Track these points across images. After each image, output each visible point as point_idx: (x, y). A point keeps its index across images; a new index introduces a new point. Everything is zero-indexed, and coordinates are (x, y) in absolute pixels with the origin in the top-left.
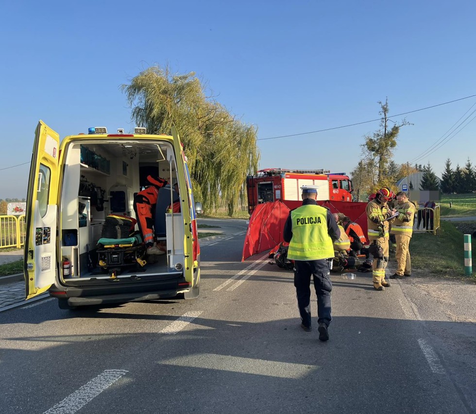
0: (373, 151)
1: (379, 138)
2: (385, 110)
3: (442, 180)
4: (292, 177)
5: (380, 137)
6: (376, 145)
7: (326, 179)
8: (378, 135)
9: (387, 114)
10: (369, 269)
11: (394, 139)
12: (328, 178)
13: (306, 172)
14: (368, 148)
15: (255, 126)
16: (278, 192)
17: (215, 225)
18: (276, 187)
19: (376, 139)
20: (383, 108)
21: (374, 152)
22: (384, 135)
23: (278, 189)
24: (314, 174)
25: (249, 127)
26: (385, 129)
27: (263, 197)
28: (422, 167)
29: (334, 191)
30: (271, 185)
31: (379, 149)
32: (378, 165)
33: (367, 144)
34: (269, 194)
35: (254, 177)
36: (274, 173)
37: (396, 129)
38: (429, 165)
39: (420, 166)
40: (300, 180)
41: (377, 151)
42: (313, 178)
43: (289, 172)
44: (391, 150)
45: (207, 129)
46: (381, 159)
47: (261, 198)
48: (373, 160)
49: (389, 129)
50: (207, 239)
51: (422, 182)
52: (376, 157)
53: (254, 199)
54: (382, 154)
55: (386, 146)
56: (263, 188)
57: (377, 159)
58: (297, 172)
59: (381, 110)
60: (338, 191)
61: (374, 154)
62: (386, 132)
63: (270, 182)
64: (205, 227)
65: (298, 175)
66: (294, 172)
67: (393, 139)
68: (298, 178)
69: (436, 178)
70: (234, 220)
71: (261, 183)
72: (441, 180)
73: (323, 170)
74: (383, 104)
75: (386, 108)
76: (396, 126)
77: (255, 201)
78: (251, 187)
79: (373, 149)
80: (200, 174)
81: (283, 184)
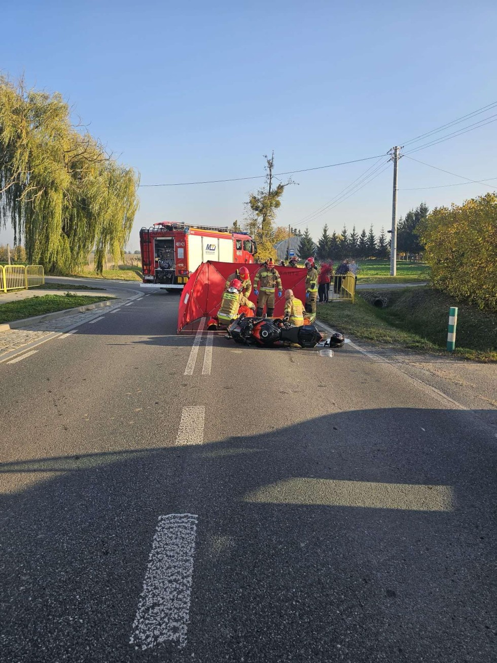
0: (257, 210)
1: (262, 196)
2: (271, 165)
3: (319, 246)
4: (196, 234)
5: (264, 195)
6: (259, 204)
7: (231, 239)
8: (262, 193)
9: (272, 171)
10: (339, 344)
11: (279, 199)
12: (233, 238)
13: (210, 229)
14: (252, 207)
15: (135, 170)
16: (181, 251)
17: (98, 287)
18: (178, 244)
19: (259, 197)
20: (268, 162)
21: (257, 212)
22: (268, 194)
23: (180, 247)
24: (217, 232)
25: (128, 169)
26: (270, 186)
27: (161, 256)
28: (297, 231)
29: (239, 253)
30: (172, 241)
31: (263, 208)
32: (261, 226)
33: (251, 202)
34: (168, 252)
35: (150, 231)
36: (176, 228)
37: (281, 188)
38: (307, 229)
39: (296, 230)
40: (205, 238)
41: (261, 211)
42: (219, 237)
43: (192, 227)
44: (275, 210)
45: (75, 167)
46: (264, 220)
47: (158, 256)
48: (256, 220)
49: (274, 188)
50: (102, 304)
51: (300, 247)
52: (259, 218)
53: (150, 256)
54: (265, 215)
55: (271, 206)
56: (160, 244)
57: (260, 219)
58: (201, 228)
59: (267, 165)
60: (241, 252)
61: (257, 214)
62: (271, 190)
63: (170, 238)
64: (85, 289)
65: (203, 231)
66: (198, 228)
67: (277, 199)
68: (202, 235)
69: (313, 243)
70: (114, 281)
71: (158, 238)
72: (317, 246)
73: (227, 228)
74: (270, 158)
75: (272, 163)
76: (282, 185)
77: (150, 260)
78: (145, 242)
79: (256, 209)
80: (67, 223)
81: (188, 241)
